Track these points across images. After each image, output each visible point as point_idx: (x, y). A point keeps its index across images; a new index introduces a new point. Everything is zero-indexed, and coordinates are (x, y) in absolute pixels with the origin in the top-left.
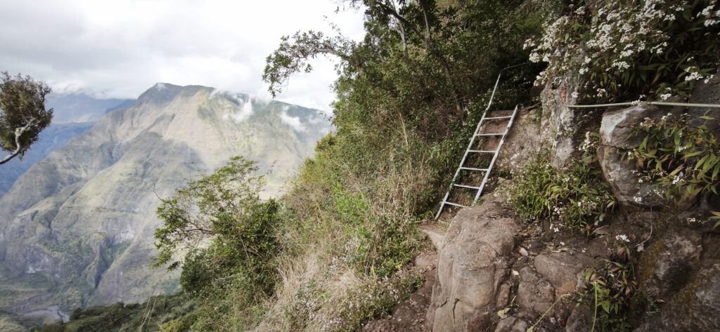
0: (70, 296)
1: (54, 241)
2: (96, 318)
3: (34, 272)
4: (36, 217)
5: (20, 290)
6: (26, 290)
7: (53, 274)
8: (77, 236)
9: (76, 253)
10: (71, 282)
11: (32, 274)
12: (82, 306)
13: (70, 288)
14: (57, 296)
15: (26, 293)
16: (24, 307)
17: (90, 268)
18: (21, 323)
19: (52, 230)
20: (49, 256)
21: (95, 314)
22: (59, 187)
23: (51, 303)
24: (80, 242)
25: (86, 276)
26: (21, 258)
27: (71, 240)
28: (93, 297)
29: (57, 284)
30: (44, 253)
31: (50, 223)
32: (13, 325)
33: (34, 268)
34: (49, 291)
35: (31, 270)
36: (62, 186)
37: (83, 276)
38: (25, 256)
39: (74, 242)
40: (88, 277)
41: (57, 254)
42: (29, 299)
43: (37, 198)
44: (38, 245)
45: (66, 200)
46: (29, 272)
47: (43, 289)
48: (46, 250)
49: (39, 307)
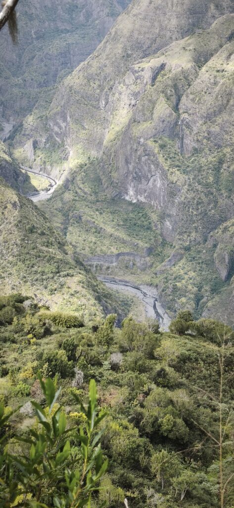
0: (178, 278)
1: (178, 144)
2: (213, 347)
3: (135, 201)
4: (159, 78)
5: (109, 229)
6: (116, 234)
7: (163, 217)
8: (219, 146)
9: (207, 185)
10: (188, 249)
11: (130, 203)
12: (196, 309)
13: (183, 261)
14: (159, 267)
15: (117, 239)
16: (108, 268)
17: (226, 229)
18: (98, 299)
19: (179, 115)
20: (164, 175)
21: (213, 340)
22: (210, 14)
23: (147, 278)
24: (221, 162)
25: (215, 246)
26: (121, 163)
27: (207, 150)
28: (217, 298)
29: (164, 244)
30: (157, 165)
31: (179, 100)
32: (89, 296)
33: (138, 192)
34: (150, 251)
35: (131, 195)
36: (217, 14)
37: (209, 244)
38: (127, 162)
39: (210, 158)
40: (218, 250)
41: (177, 176)
42: (118, 255)
43: (168, 34)
44: (150, 143)
45: (216, 51)
46: (127, 198)
47: (141, 243)
48: (161, 159)
49: (128, 278)
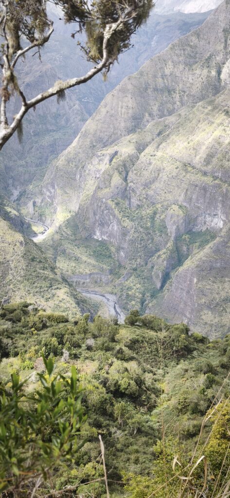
0: (130, 288)
1: (127, 202)
2: (152, 333)
3: (100, 239)
4: (114, 160)
5: (84, 258)
6: (89, 260)
7: (119, 249)
8: (154, 204)
9: (147, 228)
10: (135, 270)
11: (97, 241)
12: (141, 309)
13: (133, 277)
14: (117, 282)
15: (89, 264)
16: (84, 283)
17: (159, 256)
18: (78, 303)
19: (127, 184)
20: (119, 222)
21: (152, 329)
22: (145, 120)
23: (109, 289)
24: (155, 213)
25: (153, 267)
26: (91, 215)
27: (146, 206)
28: (155, 301)
29: (120, 266)
30: (114, 216)
31: (127, 174)
32: (71, 302)
33: (102, 233)
34: (111, 272)
35: (98, 236)
36: (150, 119)
37: (149, 266)
38: (95, 214)
39: (148, 211)
40: (154, 270)
41: (127, 223)
42: (90, 274)
43: (119, 132)
44: (109, 202)
45: (150, 143)
46: (95, 237)
47: (105, 266)
48: (116, 212)
49: (97, 289)
